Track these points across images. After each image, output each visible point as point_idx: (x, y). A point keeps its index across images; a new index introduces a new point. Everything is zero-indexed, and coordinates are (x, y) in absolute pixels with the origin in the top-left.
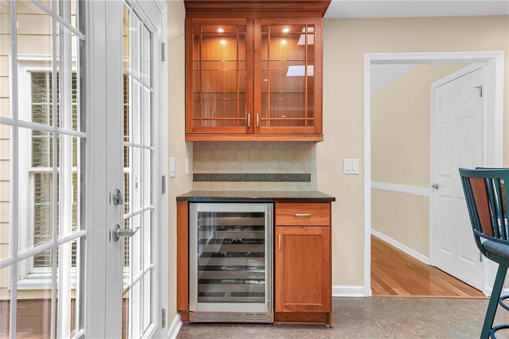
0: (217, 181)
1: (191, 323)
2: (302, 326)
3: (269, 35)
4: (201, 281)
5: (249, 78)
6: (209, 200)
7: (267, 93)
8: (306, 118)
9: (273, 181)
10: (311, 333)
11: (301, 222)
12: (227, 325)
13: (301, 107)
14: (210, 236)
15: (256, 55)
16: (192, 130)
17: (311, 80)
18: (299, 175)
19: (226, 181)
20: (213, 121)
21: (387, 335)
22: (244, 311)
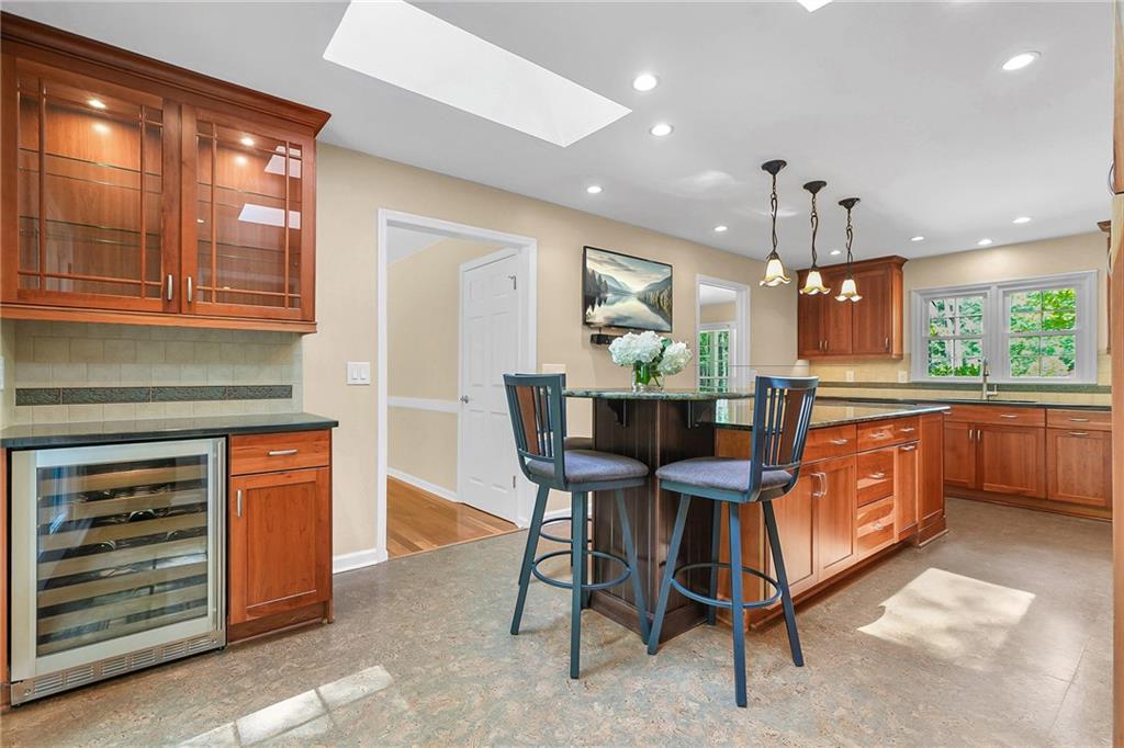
0: (86, 402)
1: (16, 707)
2: (280, 636)
3: (215, 142)
4: (44, 613)
5: (171, 211)
6: (63, 443)
7: (211, 242)
8: (287, 294)
9: (220, 399)
10: (299, 641)
11: (280, 465)
12: (118, 681)
13: (275, 277)
14: (60, 516)
15: (185, 171)
16: (16, 295)
17: (296, 235)
18: (270, 388)
19: (112, 401)
20: (64, 280)
21: (413, 608)
22: (159, 643)
